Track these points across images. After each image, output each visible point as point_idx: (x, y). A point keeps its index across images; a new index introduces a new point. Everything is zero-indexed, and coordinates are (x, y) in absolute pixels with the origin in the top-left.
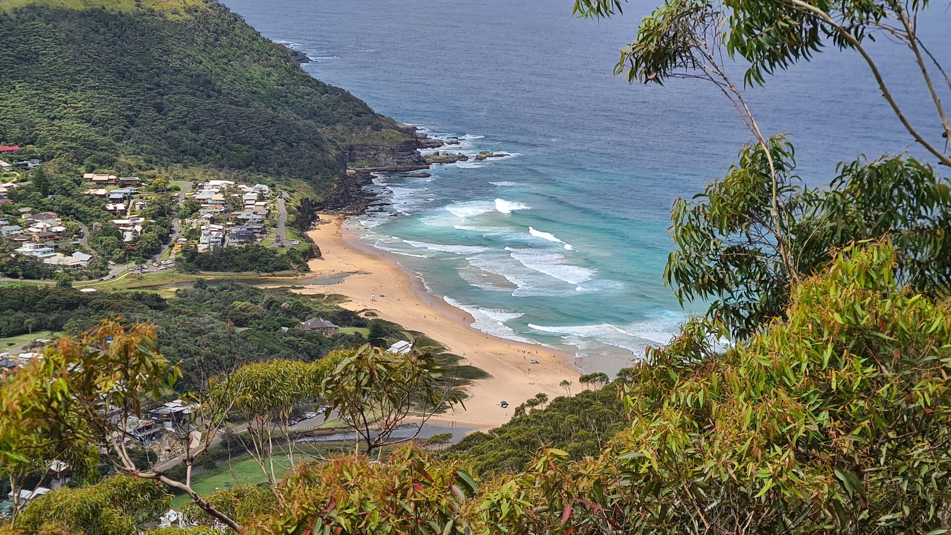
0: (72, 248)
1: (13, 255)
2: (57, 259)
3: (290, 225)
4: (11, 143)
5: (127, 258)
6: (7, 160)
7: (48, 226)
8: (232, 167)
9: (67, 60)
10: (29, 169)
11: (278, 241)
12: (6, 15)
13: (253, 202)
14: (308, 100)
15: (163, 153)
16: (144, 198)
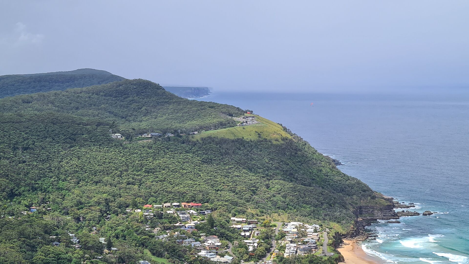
0: (224, 253)
1: (196, 256)
2: (217, 259)
3: (330, 245)
4: (197, 202)
5: (250, 259)
6: (195, 210)
7: (213, 242)
8: (302, 215)
9: (225, 163)
10: (205, 215)
11: (323, 253)
12: (198, 141)
13: (311, 233)
14: (340, 183)
15: (269, 208)
16: (259, 230)
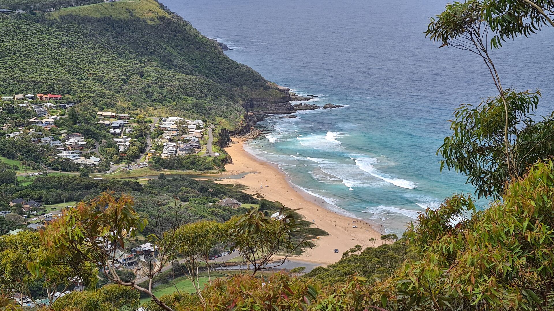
0: (89, 154)
1: (56, 158)
2: (81, 160)
3: (215, 144)
4: (57, 93)
5: (121, 161)
6: (54, 103)
7: (76, 141)
8: (182, 109)
9: (89, 46)
10: (66, 108)
11: (207, 153)
12: (55, 19)
13: (194, 130)
14: (227, 71)
15: (143, 100)
16: (131, 126)
